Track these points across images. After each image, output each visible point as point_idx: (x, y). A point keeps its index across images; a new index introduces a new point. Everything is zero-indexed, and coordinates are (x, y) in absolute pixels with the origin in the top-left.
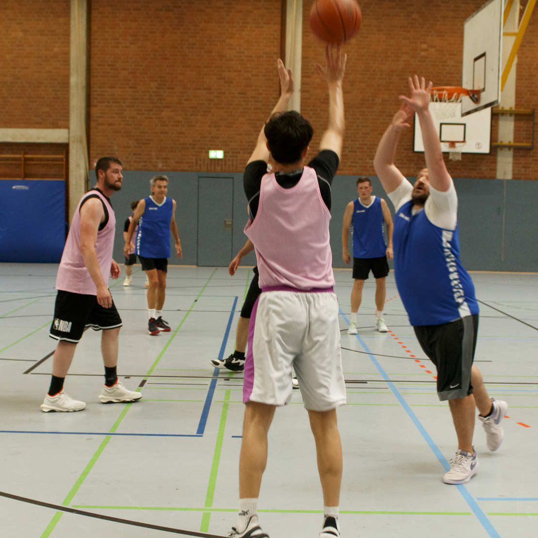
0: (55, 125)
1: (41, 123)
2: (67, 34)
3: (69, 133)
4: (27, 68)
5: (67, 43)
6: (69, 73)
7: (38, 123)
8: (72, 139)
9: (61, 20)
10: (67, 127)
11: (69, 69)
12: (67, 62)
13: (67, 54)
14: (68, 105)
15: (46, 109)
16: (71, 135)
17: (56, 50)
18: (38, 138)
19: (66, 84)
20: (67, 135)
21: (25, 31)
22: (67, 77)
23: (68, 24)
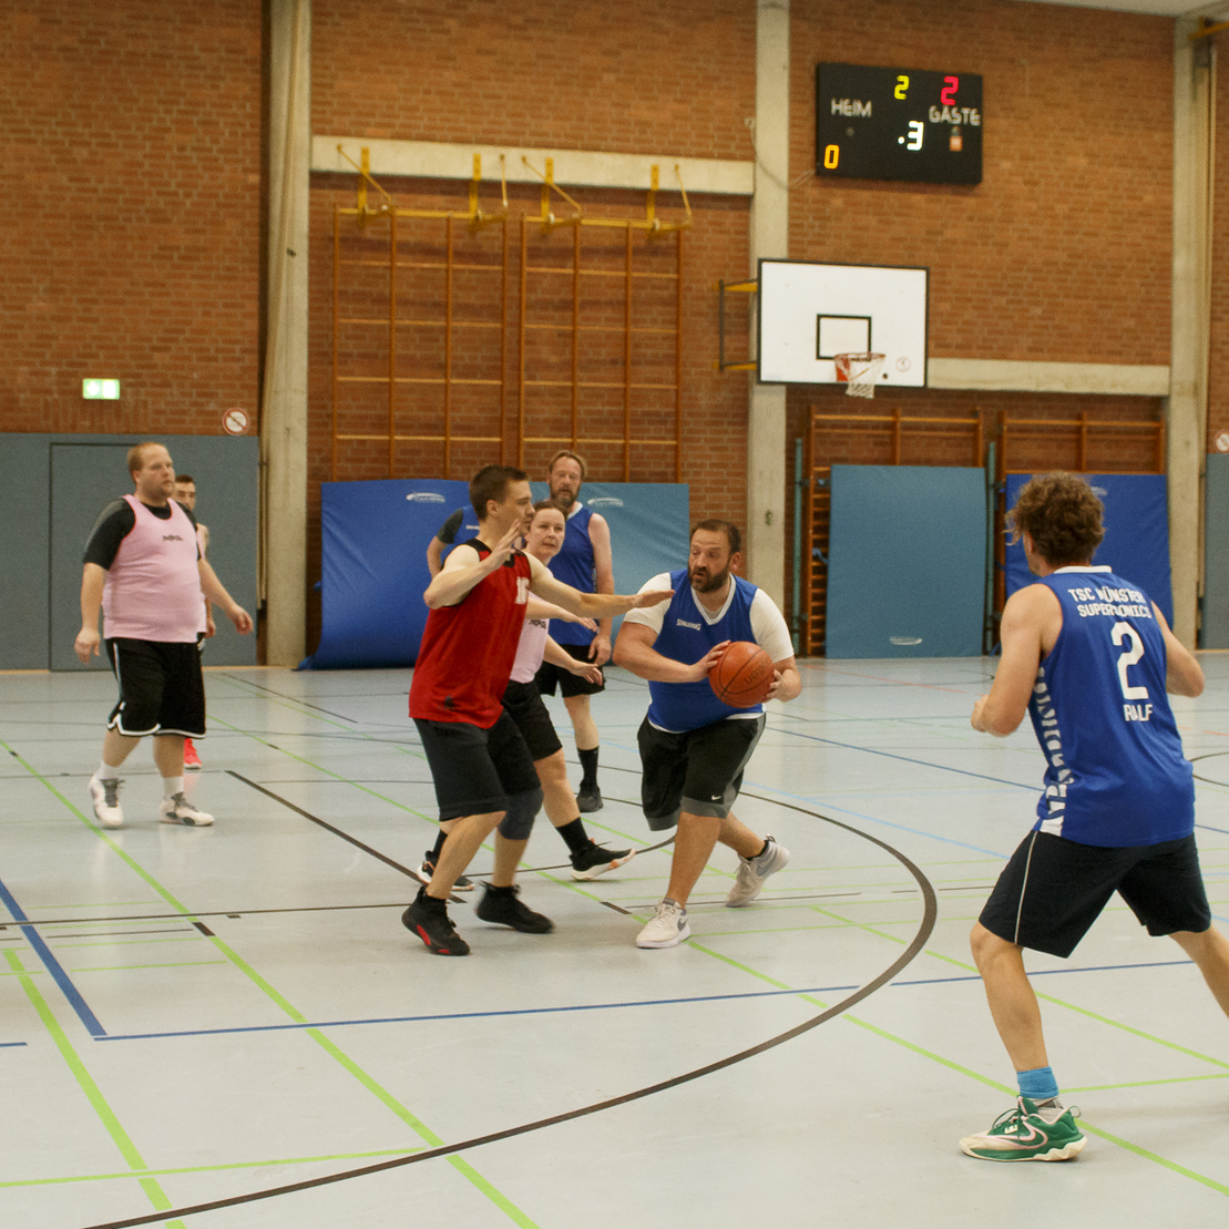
0: (1146, 359)
1: (1120, 353)
2: (1168, 167)
3: (1171, 374)
4: (1095, 235)
5: (1167, 185)
6: (1172, 251)
7: (1112, 353)
8: (1176, 388)
9: (1158, 137)
10: (1167, 362)
11: (1171, 240)
12: (1167, 225)
13: (1169, 207)
14: (1170, 316)
15: (1131, 323)
16: (1175, 379)
17: (1148, 198)
18: (1114, 386)
19: (1164, 273)
20: (1166, 381)
21: (1091, 155)
22: (1167, 257)
23: (1169, 145)
